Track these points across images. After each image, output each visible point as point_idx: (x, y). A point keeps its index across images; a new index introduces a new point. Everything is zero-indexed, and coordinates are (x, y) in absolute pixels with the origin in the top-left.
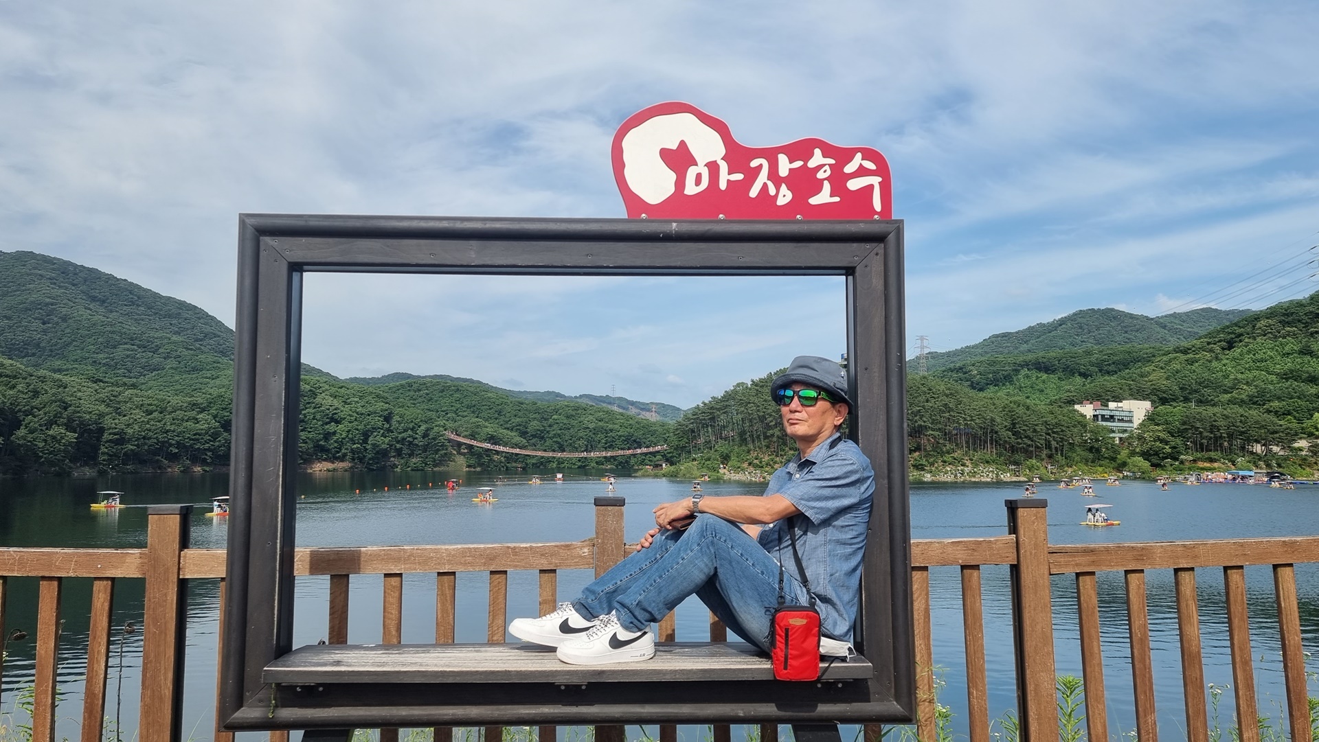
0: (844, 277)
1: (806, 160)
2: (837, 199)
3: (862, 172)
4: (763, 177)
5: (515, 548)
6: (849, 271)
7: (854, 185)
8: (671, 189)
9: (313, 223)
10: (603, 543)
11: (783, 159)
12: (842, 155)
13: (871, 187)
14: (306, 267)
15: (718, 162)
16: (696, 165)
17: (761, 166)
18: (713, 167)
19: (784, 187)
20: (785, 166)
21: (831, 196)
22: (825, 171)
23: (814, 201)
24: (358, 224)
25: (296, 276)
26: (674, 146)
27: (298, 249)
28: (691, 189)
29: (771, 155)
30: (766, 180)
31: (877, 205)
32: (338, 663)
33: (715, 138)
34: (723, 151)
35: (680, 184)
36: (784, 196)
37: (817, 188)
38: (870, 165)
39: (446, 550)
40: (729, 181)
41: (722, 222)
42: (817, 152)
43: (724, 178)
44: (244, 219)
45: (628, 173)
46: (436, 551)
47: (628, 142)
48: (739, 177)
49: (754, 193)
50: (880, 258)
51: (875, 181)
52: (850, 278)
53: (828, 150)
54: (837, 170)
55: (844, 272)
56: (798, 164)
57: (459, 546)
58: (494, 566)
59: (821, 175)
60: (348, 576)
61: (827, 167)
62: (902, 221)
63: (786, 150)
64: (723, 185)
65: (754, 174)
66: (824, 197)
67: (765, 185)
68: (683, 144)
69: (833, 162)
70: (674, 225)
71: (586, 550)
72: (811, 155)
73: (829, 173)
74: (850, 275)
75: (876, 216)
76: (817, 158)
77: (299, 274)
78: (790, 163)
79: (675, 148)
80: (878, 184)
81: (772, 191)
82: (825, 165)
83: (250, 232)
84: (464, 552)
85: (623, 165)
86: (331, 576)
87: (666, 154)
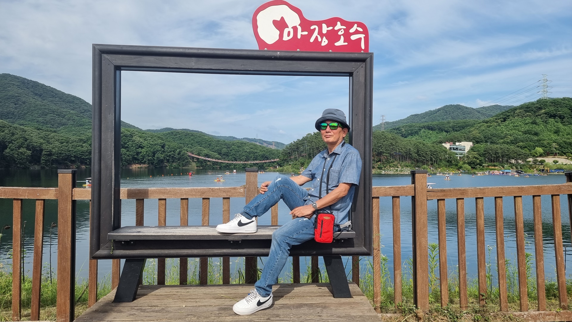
0: (349, 77)
1: (334, 27)
2: (346, 44)
3: (357, 32)
4: (316, 33)
5: (213, 189)
6: (350, 74)
7: (353, 37)
8: (277, 38)
9: (125, 49)
10: (249, 187)
11: (324, 26)
12: (349, 25)
13: (360, 39)
14: (122, 68)
15: (297, 27)
16: (288, 28)
17: (315, 29)
18: (295, 29)
19: (324, 38)
20: (325, 29)
21: (344, 42)
22: (342, 32)
23: (337, 44)
24: (144, 49)
25: (118, 72)
26: (279, 19)
27: (119, 60)
28: (286, 38)
29: (319, 24)
30: (317, 35)
31: (363, 47)
32: (139, 232)
33: (296, 16)
34: (299, 22)
35: (281, 35)
36: (325, 42)
37: (338, 39)
38: (360, 29)
39: (184, 189)
40: (301, 35)
41: (298, 52)
42: (339, 23)
43: (300, 33)
44: (94, 46)
45: (259, 31)
46: (180, 190)
47: (260, 17)
48: (306, 33)
49: (312, 40)
50: (363, 69)
51: (362, 36)
52: (351, 78)
53: (343, 23)
54: (347, 31)
55: (348, 74)
56: (331, 28)
57: (190, 188)
58: (204, 196)
59: (340, 33)
60: (144, 199)
61: (342, 30)
62: (372, 53)
63: (325, 22)
64: (299, 37)
65: (312, 32)
66: (341, 43)
67: (317, 37)
68: (282, 18)
69: (345, 27)
70: (278, 53)
71: (242, 190)
72: (336, 24)
73: (343, 32)
74: (351, 76)
75: (362, 51)
76: (339, 26)
77: (119, 71)
78: (327, 28)
79: (279, 20)
80: (363, 38)
81: (320, 40)
82: (341, 29)
83: (97, 52)
84: (191, 190)
85: (257, 27)
86: (136, 199)
87: (275, 23)
